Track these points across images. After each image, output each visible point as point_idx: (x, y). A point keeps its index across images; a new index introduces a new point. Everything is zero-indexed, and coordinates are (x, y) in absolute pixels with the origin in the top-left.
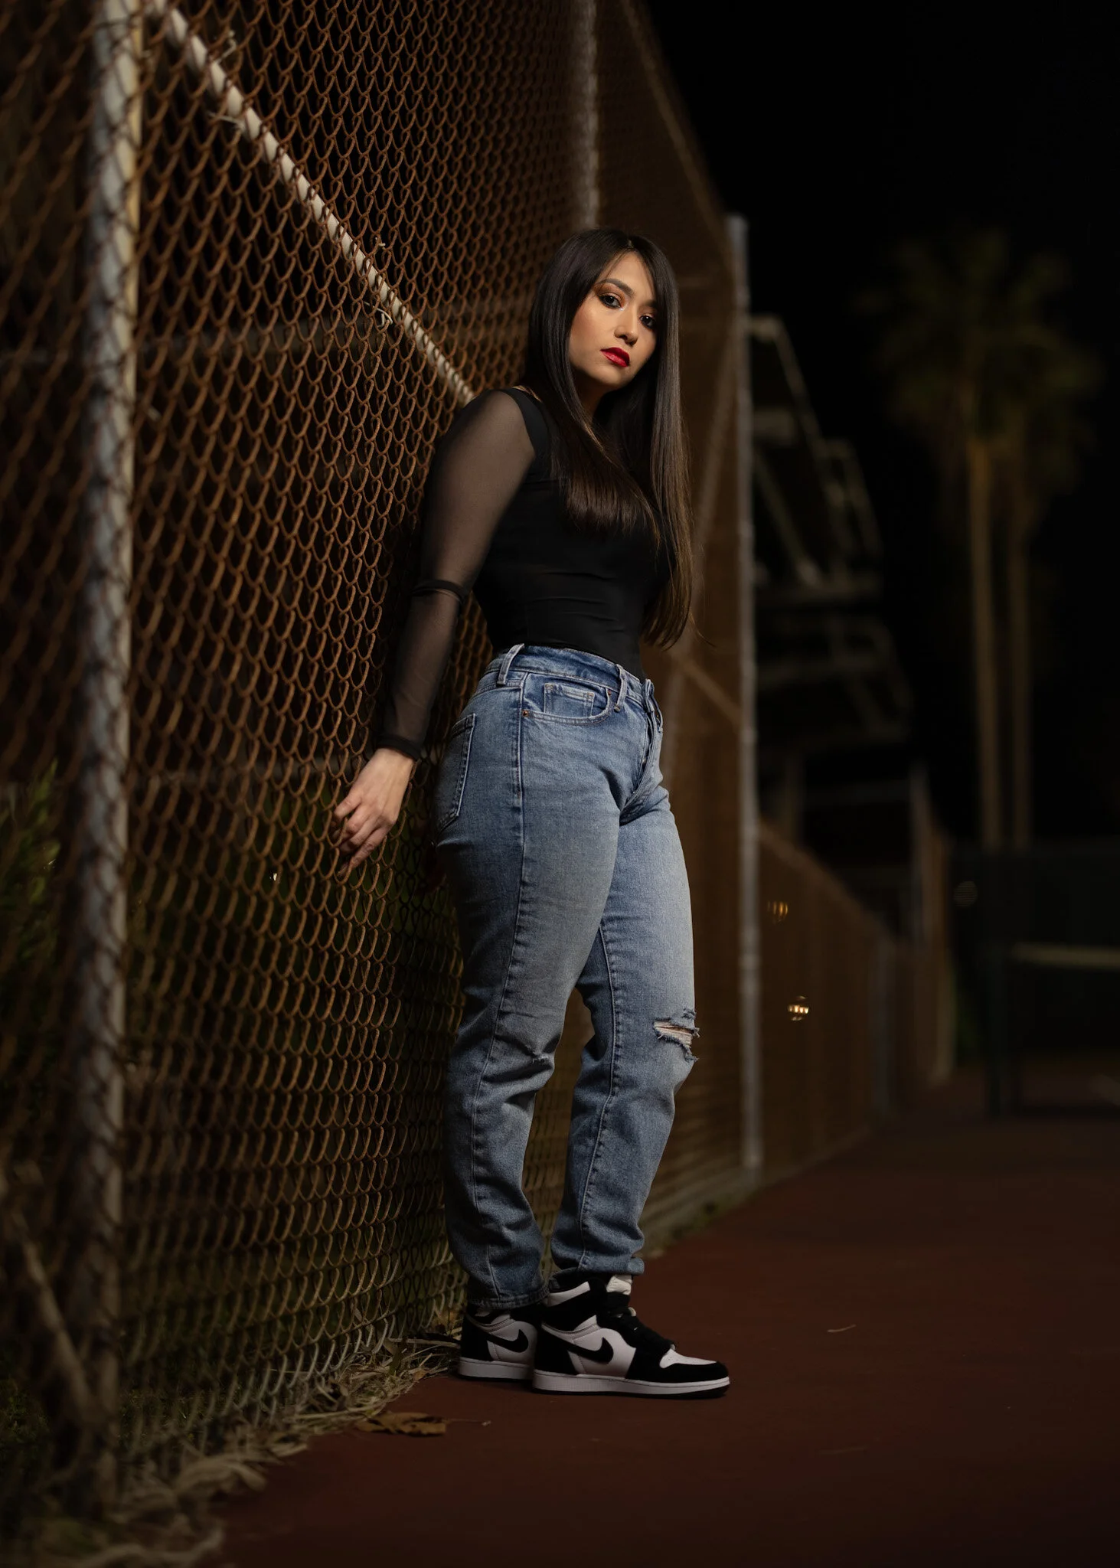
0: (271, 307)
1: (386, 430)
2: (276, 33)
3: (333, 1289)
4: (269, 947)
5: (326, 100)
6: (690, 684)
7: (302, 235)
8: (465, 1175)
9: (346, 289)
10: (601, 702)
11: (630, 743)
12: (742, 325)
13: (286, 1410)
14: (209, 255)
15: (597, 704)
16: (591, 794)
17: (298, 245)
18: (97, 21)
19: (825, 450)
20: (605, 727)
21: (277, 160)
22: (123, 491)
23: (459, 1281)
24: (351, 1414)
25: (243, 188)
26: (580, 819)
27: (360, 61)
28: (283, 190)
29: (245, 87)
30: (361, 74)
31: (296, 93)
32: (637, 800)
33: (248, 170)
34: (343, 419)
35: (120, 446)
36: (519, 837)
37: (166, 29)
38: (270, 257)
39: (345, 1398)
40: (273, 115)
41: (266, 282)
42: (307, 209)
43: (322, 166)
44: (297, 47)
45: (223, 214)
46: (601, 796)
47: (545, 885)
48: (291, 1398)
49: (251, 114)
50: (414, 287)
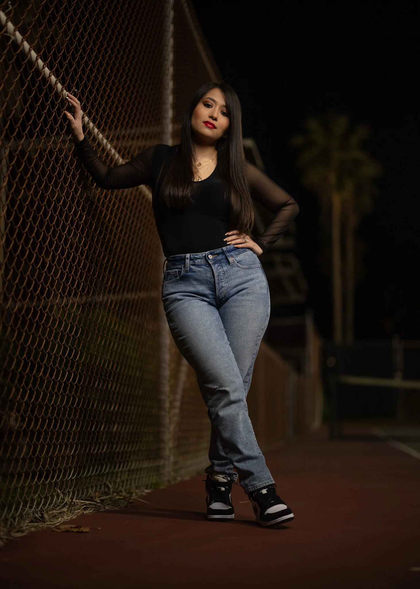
5: (52, 32)
7: (46, 89)
13: (22, 522)
17: (44, 93)
24: (48, 524)
29: (16, 23)
31: (38, 28)
34: (60, 158)
38: (32, 96)
39: (46, 518)
40: (27, 35)
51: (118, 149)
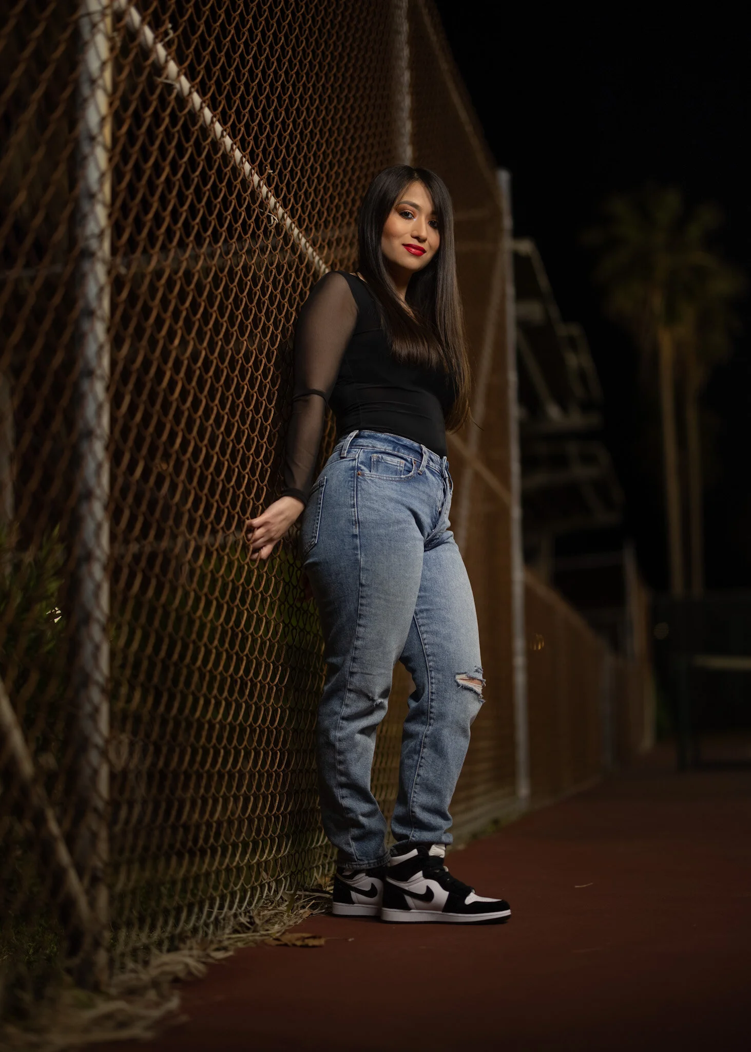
0: (198, 206)
1: (275, 293)
2: (199, 27)
3: (248, 855)
4: (203, 626)
5: (233, 74)
6: (477, 476)
7: (218, 161)
8: (333, 783)
9: (247, 198)
10: (409, 468)
11: (430, 496)
12: (508, 244)
13: (219, 933)
14: (158, 170)
15: (406, 469)
16: (404, 525)
17: (216, 167)
18: (82, 11)
19: (564, 330)
20: (412, 484)
21: (201, 111)
22: (103, 319)
23: (331, 858)
24: (262, 935)
25: (178, 127)
26: (396, 541)
27: (254, 49)
28: (205, 130)
29: (180, 61)
30: (255, 58)
31: (212, 68)
32: (436, 535)
33: (182, 115)
34: (246, 283)
35: (101, 289)
36: (357, 554)
37: (127, 19)
38: (197, 173)
39: (257, 925)
40: (198, 80)
41: (195, 190)
42: (221, 144)
43: (230, 116)
44: (213, 37)
45: (166, 143)
46: (410, 526)
47: (376, 586)
48: (222, 925)
49: (183, 79)
50: (292, 200)
51: (330, 263)
